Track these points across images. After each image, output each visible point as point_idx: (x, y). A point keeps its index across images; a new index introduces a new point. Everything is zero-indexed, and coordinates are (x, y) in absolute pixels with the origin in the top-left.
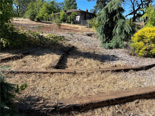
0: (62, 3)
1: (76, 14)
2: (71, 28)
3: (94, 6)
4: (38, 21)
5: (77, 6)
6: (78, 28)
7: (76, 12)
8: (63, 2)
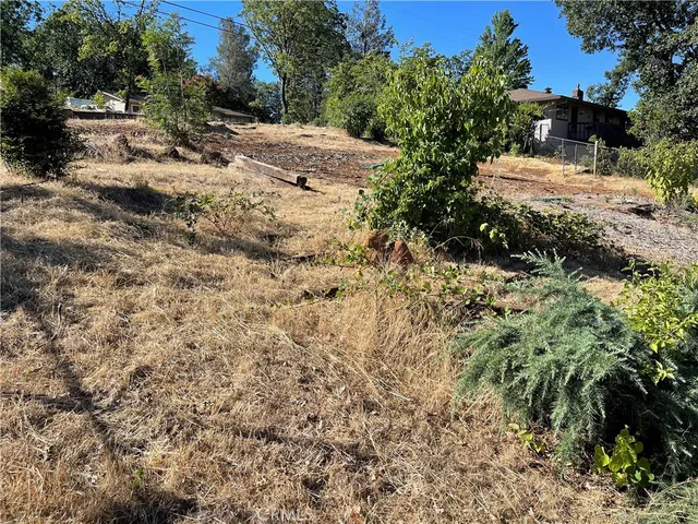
0: (455, 58)
1: (539, 114)
2: (512, 171)
3: (610, 71)
4: (374, 139)
5: (528, 76)
6: (546, 172)
7: (536, 105)
8: (458, 55)
